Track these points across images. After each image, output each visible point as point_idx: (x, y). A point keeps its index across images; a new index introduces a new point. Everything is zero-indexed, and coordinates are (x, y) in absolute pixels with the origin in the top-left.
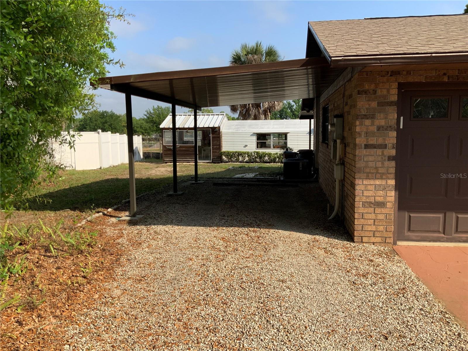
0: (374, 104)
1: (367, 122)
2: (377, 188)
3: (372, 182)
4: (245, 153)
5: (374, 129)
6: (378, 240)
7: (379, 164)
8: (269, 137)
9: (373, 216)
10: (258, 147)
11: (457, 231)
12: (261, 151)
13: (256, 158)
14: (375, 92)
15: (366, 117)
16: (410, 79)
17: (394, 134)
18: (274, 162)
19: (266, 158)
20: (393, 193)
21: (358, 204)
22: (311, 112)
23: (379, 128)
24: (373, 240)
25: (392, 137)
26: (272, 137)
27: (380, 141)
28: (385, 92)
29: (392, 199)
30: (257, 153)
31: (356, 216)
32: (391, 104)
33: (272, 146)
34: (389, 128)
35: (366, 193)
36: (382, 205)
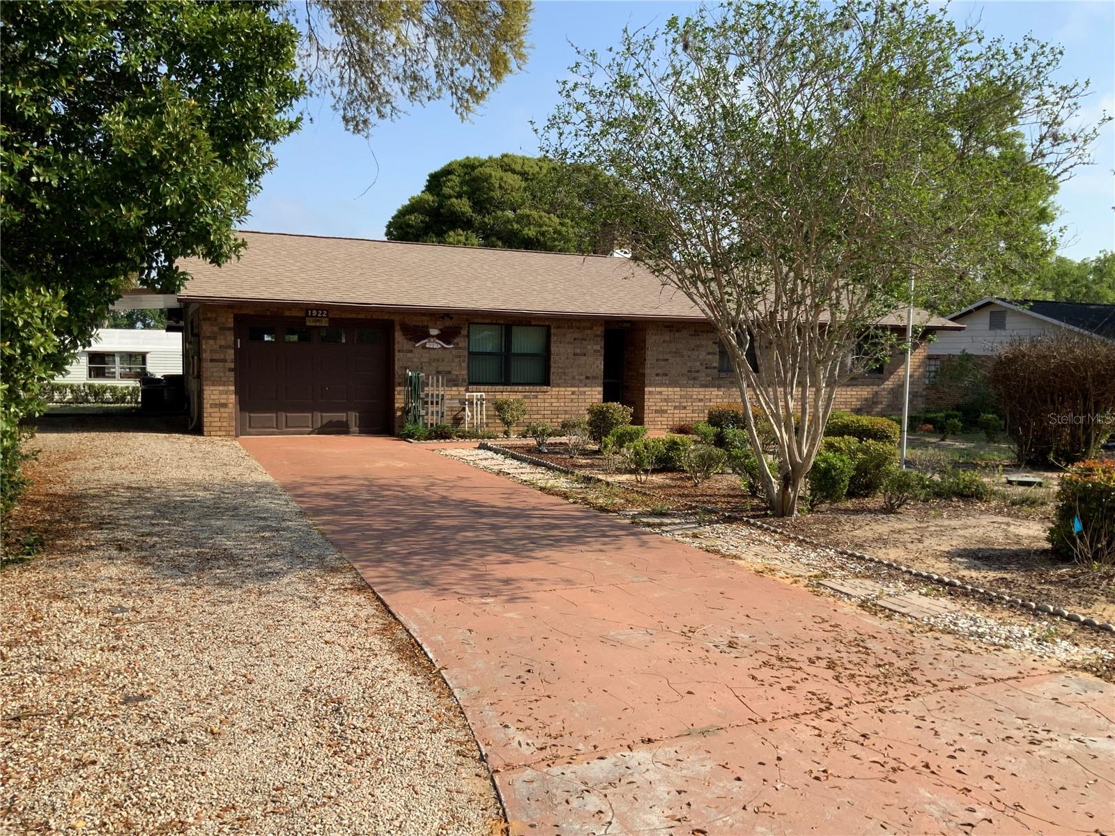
0: (216, 329)
1: (211, 342)
2: (221, 393)
3: (216, 388)
4: (65, 386)
5: (217, 347)
6: (224, 433)
7: (222, 374)
8: (111, 359)
9: (218, 415)
10: (90, 376)
11: (287, 426)
12: (97, 382)
13: (86, 394)
14: (216, 319)
15: (209, 338)
16: (243, 312)
17: (233, 351)
18: (124, 402)
19: (108, 395)
20: (233, 396)
21: (206, 405)
22: (182, 323)
23: (221, 347)
24: (219, 433)
25: (230, 354)
26: (117, 359)
27: (222, 356)
28: (223, 320)
29: (233, 401)
30: (91, 387)
31: (205, 415)
32: (229, 329)
33: (117, 375)
34: (228, 347)
35: (212, 397)
36: (225, 405)
